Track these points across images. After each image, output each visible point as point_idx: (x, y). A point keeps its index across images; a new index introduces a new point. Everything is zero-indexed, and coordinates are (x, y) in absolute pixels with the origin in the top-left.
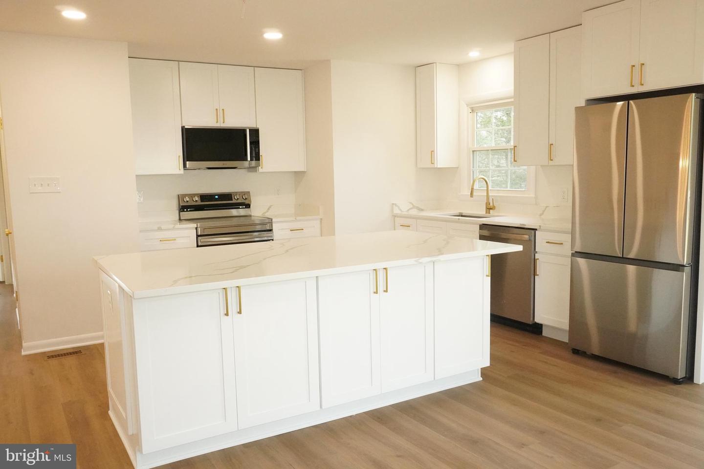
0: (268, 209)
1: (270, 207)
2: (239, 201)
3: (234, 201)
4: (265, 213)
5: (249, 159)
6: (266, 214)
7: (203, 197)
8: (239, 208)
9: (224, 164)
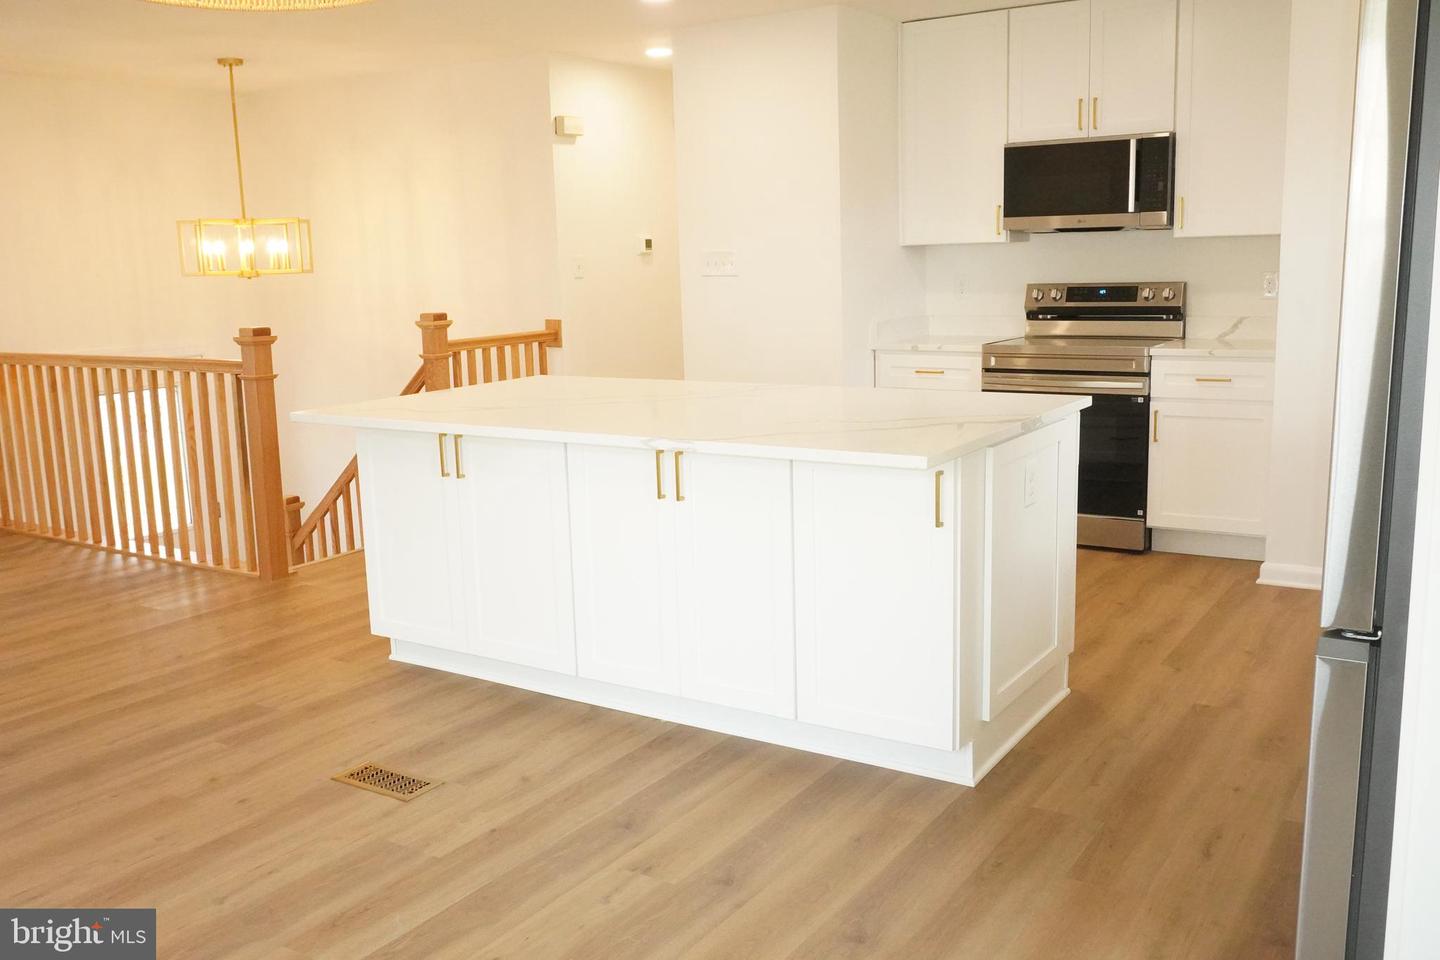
0: (1235, 326)
1: (1240, 321)
2: (1151, 304)
3: (1139, 303)
4: (1226, 334)
5: (1131, 207)
6: (1227, 337)
7: (1074, 292)
8: (1161, 319)
9: (1080, 221)
